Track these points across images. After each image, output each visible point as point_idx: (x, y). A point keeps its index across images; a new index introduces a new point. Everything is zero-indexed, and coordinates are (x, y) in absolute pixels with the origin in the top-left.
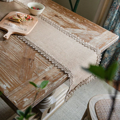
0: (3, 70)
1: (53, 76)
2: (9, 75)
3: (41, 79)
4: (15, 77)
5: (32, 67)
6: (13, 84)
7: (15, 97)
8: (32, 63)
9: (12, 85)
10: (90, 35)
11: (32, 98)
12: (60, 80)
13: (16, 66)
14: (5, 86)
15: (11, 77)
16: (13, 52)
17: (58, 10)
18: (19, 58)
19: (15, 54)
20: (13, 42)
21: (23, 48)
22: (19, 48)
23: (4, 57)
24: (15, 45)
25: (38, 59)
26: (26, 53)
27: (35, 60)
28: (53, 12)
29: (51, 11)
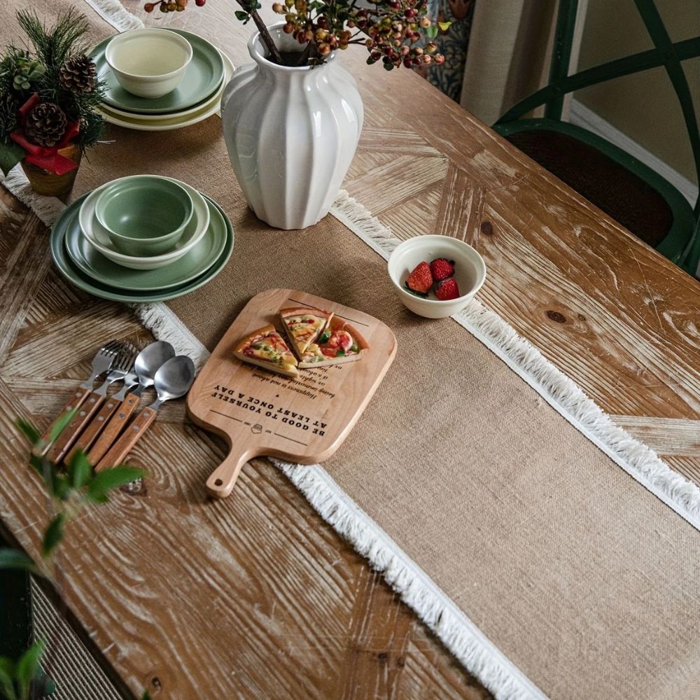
16: (304, 614)
17: (576, 263)
18: (328, 651)
19: (313, 625)
20: (303, 544)
21: (352, 581)
22: (335, 586)
23: (259, 643)
24: (313, 561)
25: (424, 653)
26: (368, 619)
27: (409, 660)
28: (545, 277)
29: (527, 270)
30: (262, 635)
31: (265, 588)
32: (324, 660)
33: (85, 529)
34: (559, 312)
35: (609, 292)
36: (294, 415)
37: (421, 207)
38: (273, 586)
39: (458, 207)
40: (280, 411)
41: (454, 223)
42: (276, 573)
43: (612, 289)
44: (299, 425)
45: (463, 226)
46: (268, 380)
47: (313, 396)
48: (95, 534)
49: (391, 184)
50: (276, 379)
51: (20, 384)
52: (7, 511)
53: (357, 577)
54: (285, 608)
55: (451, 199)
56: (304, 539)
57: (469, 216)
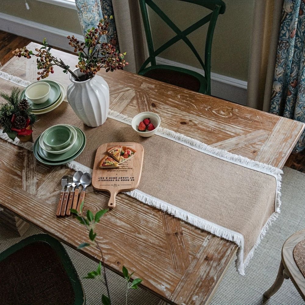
0: (151, 264)
1: (216, 251)
2: (160, 269)
3: (202, 261)
4: (170, 271)
5: (184, 246)
6: (172, 281)
7: (181, 298)
8: (181, 239)
9: (170, 282)
10: (251, 145)
11: (201, 294)
12: (228, 254)
13: (163, 252)
14: (163, 287)
15: (165, 272)
16: (150, 230)
17: (182, 106)
18: (161, 238)
19: (154, 232)
20: (141, 212)
21: (159, 217)
22: (155, 220)
23: (142, 243)
24: (146, 215)
25: (187, 229)
26: (168, 225)
27: (184, 232)
28: (175, 113)
29: (170, 113)
30: (141, 240)
31: (136, 227)
32: (161, 240)
33: (80, 230)
34: (184, 121)
35: (195, 111)
36: (124, 178)
37: (132, 106)
38: (138, 226)
39: (143, 102)
40: (119, 178)
41: (144, 107)
42: (138, 222)
43: (196, 110)
44: (126, 180)
45: (146, 107)
46: (112, 171)
47: (126, 171)
48: (84, 230)
49: (121, 102)
50: (114, 170)
51: (44, 197)
52: (57, 233)
53: (160, 215)
54: (144, 231)
55: (140, 101)
56: (141, 211)
57: (147, 103)
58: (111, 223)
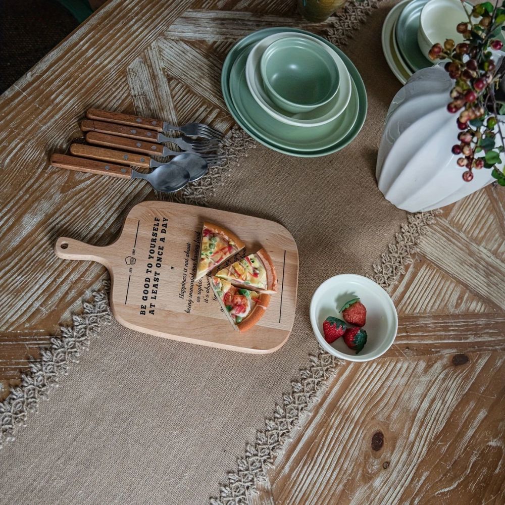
17: (452, 448)
20: (55, 280)
21: (27, 325)
22: (20, 313)
24: (40, 292)
28: (422, 423)
29: (425, 405)
34: (385, 443)
35: (428, 486)
37: (461, 298)
38: (7, 268)
39: (476, 330)
41: (453, 330)
42: (21, 267)
43: (434, 487)
45: (454, 339)
49: (476, 267)
55: (482, 321)
56: (59, 281)
57: (468, 341)
58: (33, 202)
